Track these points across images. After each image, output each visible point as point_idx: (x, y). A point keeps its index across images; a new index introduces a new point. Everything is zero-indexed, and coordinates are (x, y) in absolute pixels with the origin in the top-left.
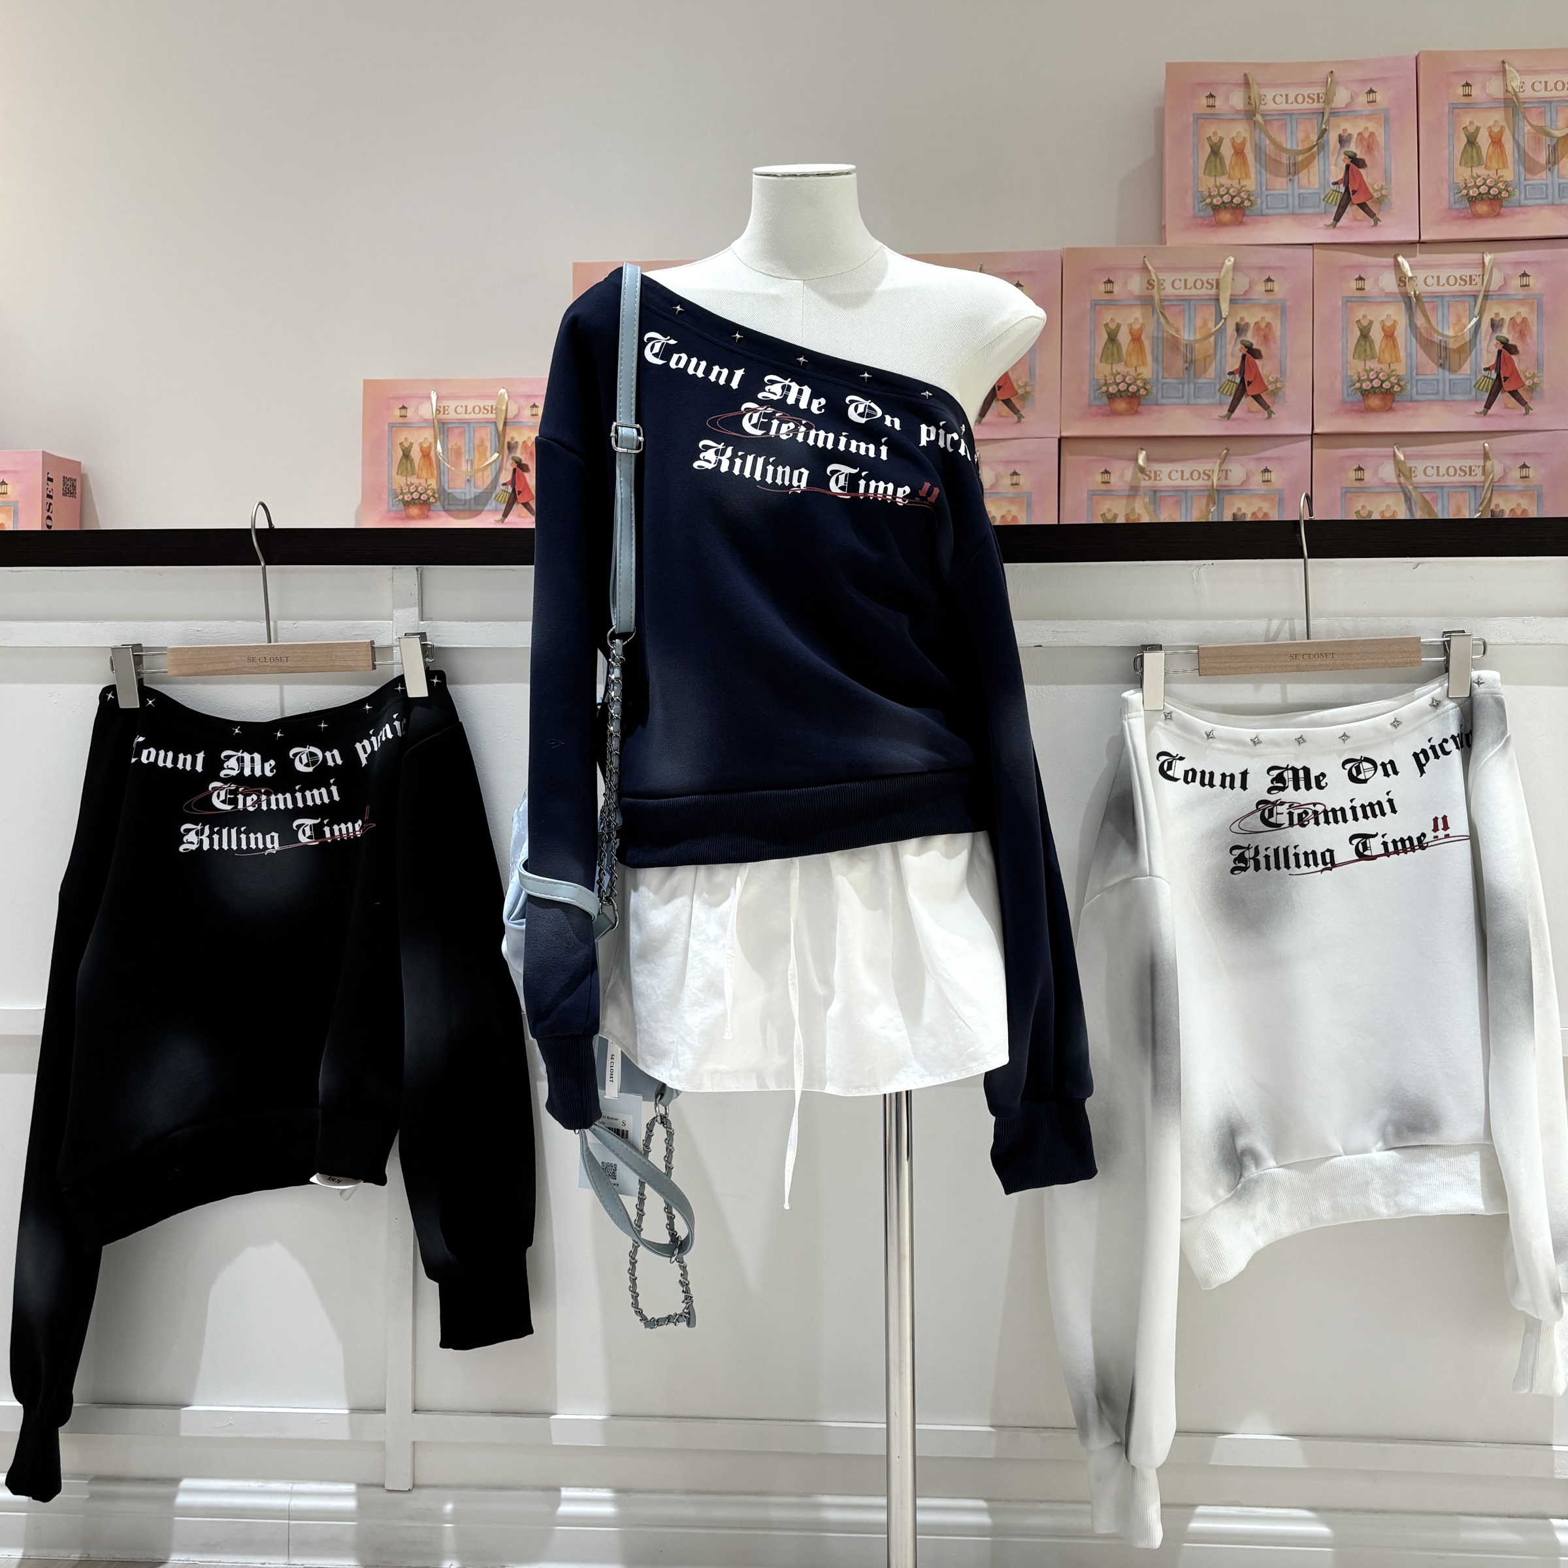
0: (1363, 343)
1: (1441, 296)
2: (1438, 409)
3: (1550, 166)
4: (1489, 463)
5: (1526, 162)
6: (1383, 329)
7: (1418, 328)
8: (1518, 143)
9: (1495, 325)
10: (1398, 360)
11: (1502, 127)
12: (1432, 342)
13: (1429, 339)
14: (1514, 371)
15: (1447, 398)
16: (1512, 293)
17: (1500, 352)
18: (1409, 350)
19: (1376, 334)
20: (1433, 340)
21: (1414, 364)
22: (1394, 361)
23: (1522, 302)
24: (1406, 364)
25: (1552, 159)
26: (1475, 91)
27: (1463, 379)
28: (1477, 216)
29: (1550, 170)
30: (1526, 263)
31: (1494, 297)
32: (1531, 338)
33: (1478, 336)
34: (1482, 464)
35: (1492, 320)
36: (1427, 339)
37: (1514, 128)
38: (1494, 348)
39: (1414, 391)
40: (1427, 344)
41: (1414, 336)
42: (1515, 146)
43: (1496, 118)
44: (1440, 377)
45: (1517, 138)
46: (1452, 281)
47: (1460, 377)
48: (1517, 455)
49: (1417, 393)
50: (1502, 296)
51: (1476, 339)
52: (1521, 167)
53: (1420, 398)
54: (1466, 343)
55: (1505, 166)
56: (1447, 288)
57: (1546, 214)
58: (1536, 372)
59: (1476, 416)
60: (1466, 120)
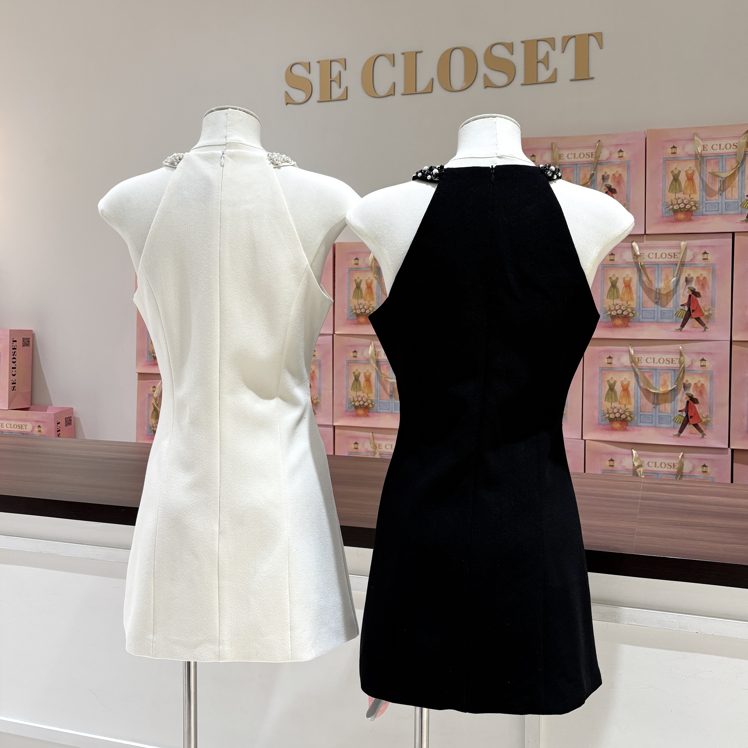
0: (613, 289)
1: (657, 264)
2: (654, 327)
3: (721, 192)
4: (682, 358)
5: (707, 190)
6: (624, 282)
7: (644, 282)
8: (703, 179)
9: (687, 281)
10: (632, 299)
11: (693, 170)
12: (651, 290)
13: (650, 288)
14: (698, 306)
15: (659, 321)
16: (698, 263)
17: (690, 296)
18: (638, 293)
19: (620, 285)
20: (652, 288)
21: (641, 301)
22: (630, 299)
23: (703, 268)
24: (637, 301)
25: (722, 188)
26: (678, 151)
27: (669, 310)
28: (678, 221)
29: (720, 194)
30: (706, 246)
31: (687, 265)
32: (708, 288)
33: (678, 287)
34: (679, 357)
35: (686, 278)
36: (649, 288)
37: (700, 172)
38: (687, 293)
39: (641, 317)
40: (648, 290)
41: (642, 287)
42: (701, 181)
43: (691, 165)
44: (655, 309)
45: (702, 176)
46: (664, 256)
47: (668, 309)
48: (699, 353)
49: (643, 318)
50: (692, 264)
51: (677, 288)
52: (704, 193)
53: (644, 320)
54: (671, 291)
55: (695, 192)
56: (661, 260)
57: (718, 219)
58: (711, 307)
59: (675, 331)
60: (673, 166)
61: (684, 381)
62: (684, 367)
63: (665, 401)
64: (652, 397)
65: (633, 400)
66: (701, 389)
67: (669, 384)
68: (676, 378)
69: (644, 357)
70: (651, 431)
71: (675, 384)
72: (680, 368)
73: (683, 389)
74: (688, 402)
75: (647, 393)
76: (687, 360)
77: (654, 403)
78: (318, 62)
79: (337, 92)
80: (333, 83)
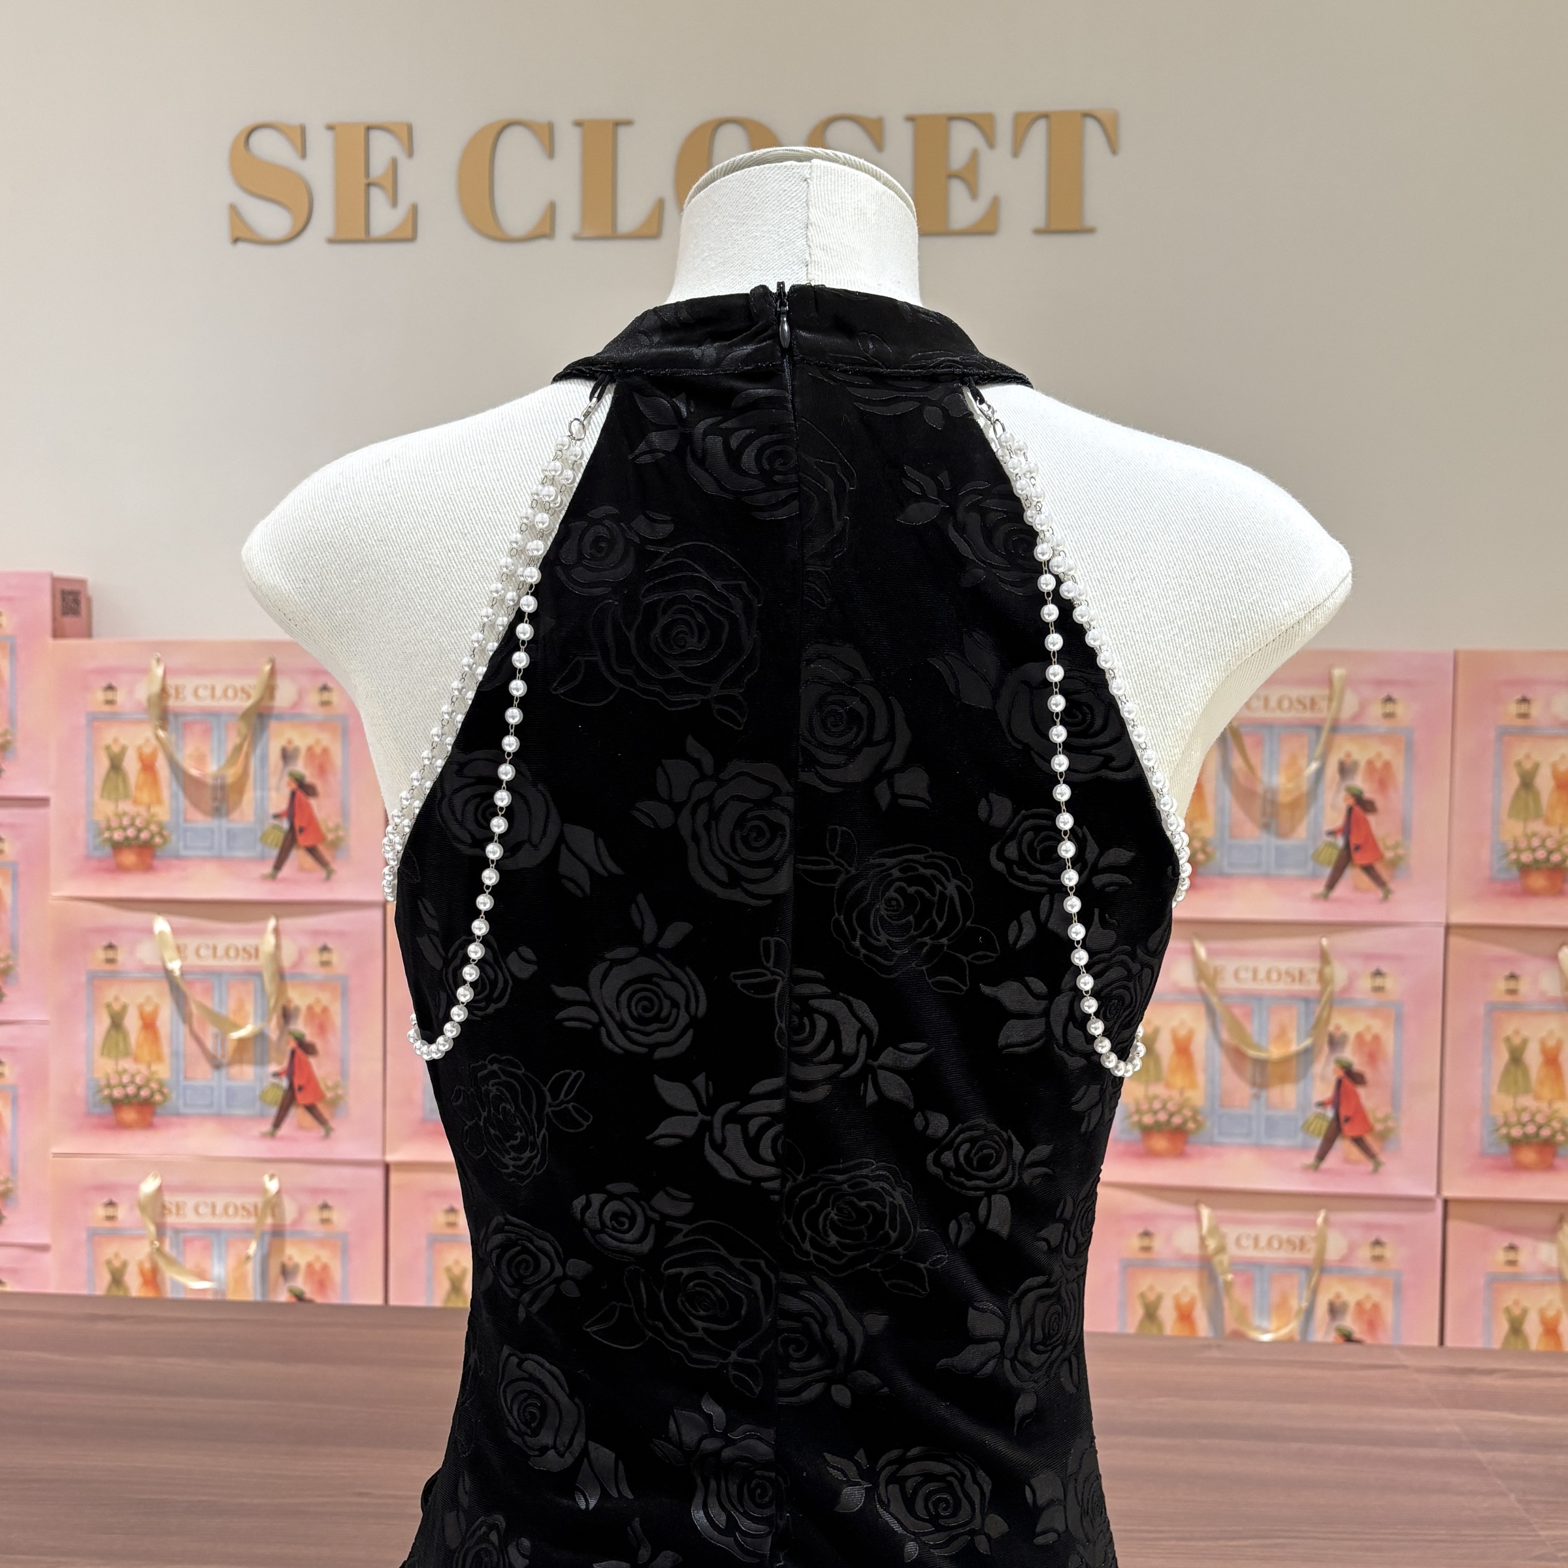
61: (1331, 1028)
62: (1332, 993)
63: (1283, 1079)
64: (1249, 1069)
65: (1201, 1078)
66: (1372, 1049)
67: (1293, 1035)
68: (1312, 1020)
69: (1229, 965)
70: (1247, 1158)
71: (1308, 1035)
72: (1322, 992)
73: (1326, 1049)
74: (1339, 1083)
75: (1237, 1056)
76: (1339, 973)
77: (1254, 1084)
78: (330, 128)
79: (384, 218)
80: (375, 193)
